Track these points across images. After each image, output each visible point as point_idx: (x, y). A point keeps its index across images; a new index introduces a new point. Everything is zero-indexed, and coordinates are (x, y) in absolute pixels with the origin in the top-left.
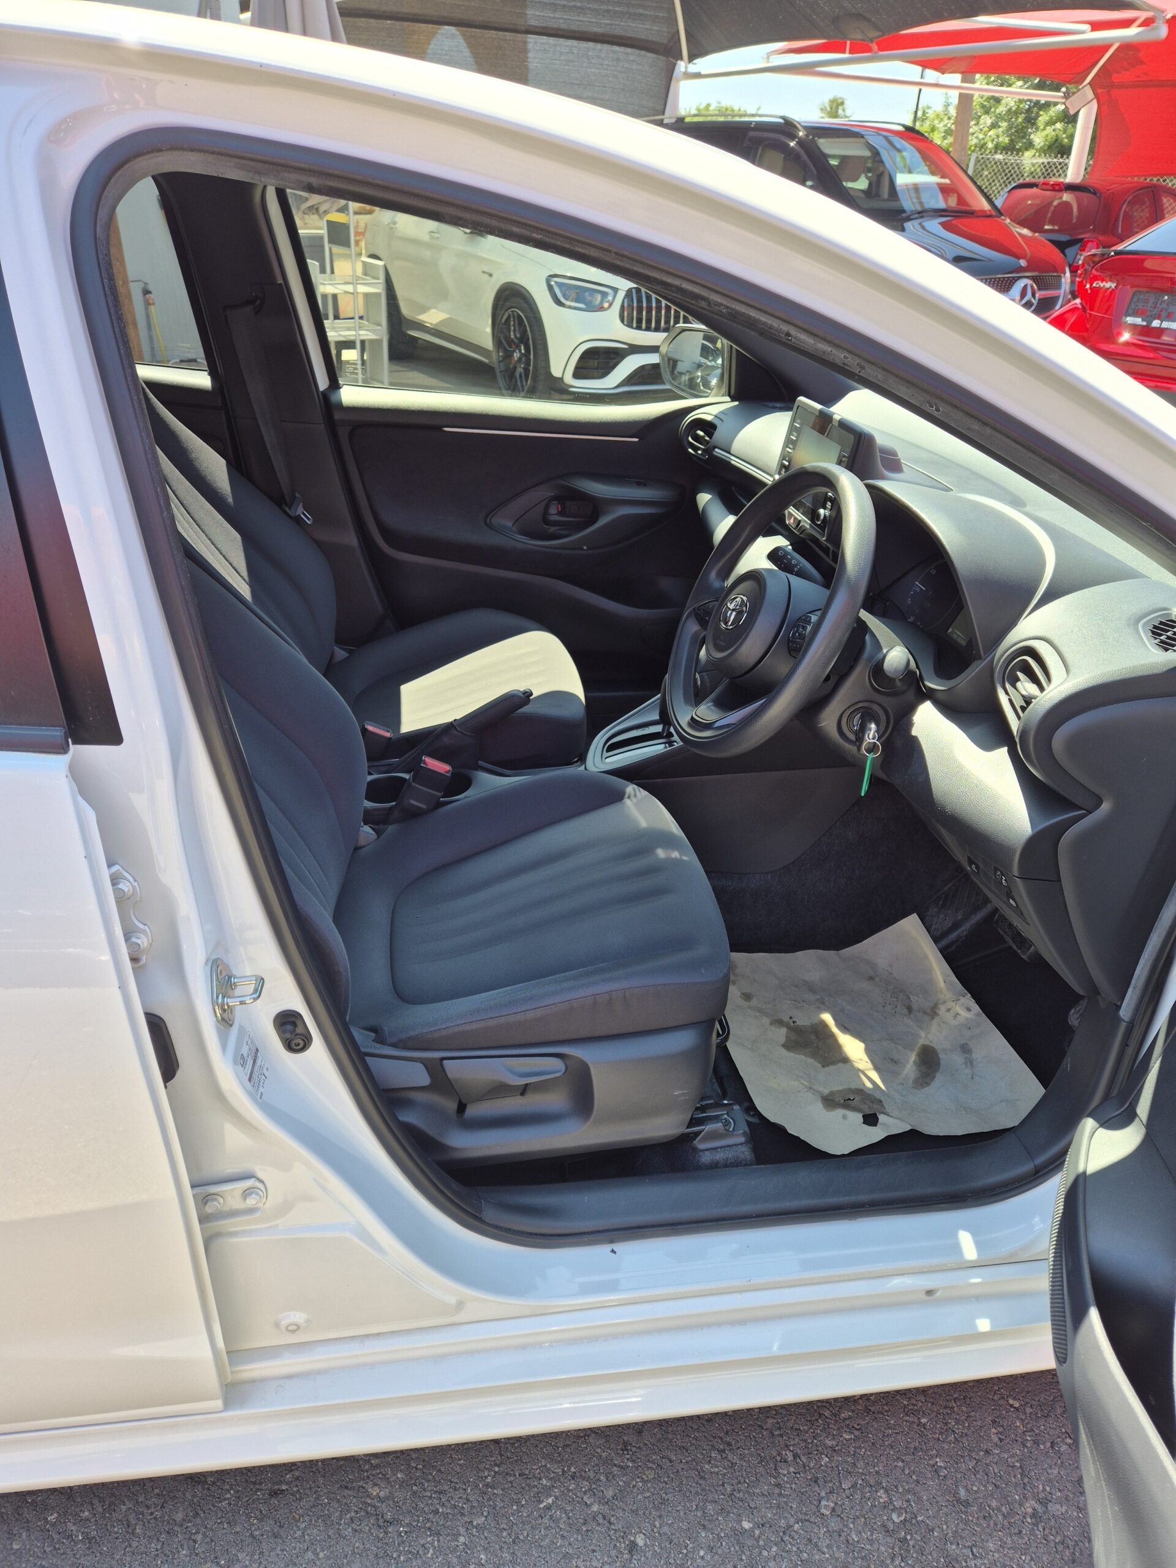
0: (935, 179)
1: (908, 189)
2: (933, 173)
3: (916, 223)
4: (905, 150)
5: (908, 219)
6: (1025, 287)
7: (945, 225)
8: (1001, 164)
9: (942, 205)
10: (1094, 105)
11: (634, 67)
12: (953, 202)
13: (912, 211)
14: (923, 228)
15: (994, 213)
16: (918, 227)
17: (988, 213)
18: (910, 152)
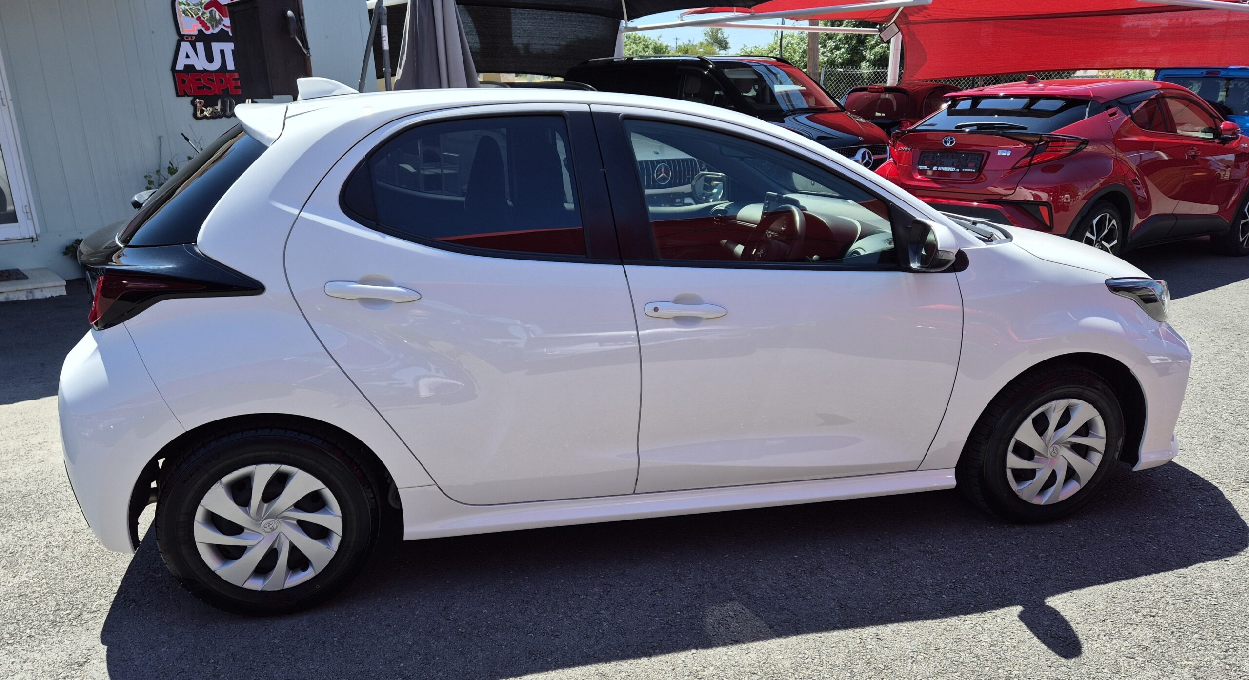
0: (799, 87)
1: (782, 95)
2: (795, 84)
3: (791, 117)
4: (779, 73)
5: (786, 116)
6: (864, 153)
7: (809, 118)
8: (842, 74)
9: (805, 106)
10: (900, 35)
11: (593, 25)
12: (812, 103)
13: (787, 111)
14: (796, 120)
15: (840, 110)
16: (793, 120)
17: (836, 109)
18: (782, 74)
